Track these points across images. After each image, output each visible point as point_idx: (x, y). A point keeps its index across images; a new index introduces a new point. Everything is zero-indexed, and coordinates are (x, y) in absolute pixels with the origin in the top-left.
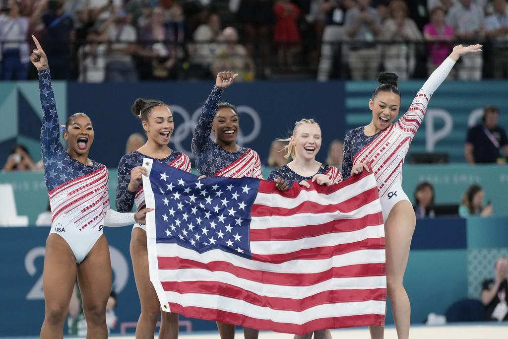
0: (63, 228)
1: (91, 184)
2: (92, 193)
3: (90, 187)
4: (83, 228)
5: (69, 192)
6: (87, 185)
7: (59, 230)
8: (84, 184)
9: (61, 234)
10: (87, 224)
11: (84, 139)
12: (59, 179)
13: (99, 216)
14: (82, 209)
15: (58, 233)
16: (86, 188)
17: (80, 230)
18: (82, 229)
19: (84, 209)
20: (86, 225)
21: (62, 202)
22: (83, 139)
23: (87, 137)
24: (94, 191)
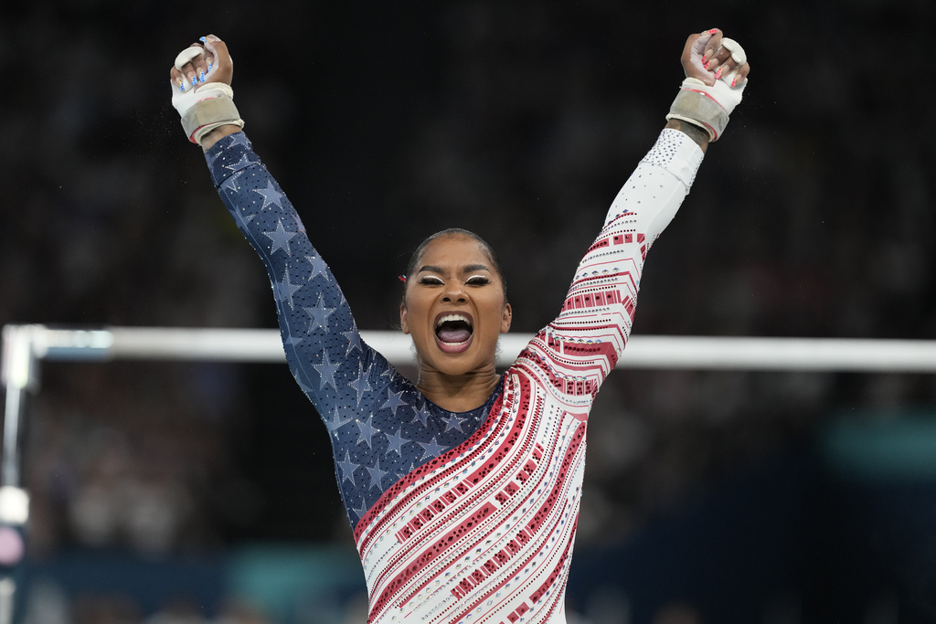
1: (475, 479)
2: (487, 510)
3: (473, 490)
5: (401, 524)
6: (461, 488)
8: (451, 483)
11: (457, 318)
12: (368, 485)
13: (530, 603)
14: (456, 583)
16: (461, 500)
19: (464, 584)
22: (450, 318)
23: (466, 308)
24: (497, 504)
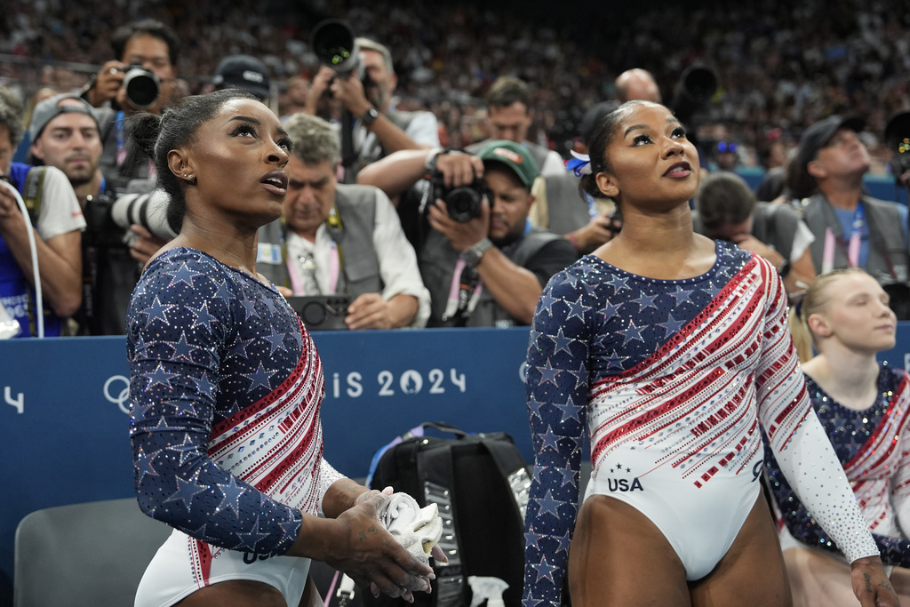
0: (636, 480)
4: (706, 478)
7: (621, 484)
9: (630, 498)
10: (718, 466)
15: (618, 495)
17: (698, 485)
18: (702, 481)
20: (713, 471)
21: (621, 409)
